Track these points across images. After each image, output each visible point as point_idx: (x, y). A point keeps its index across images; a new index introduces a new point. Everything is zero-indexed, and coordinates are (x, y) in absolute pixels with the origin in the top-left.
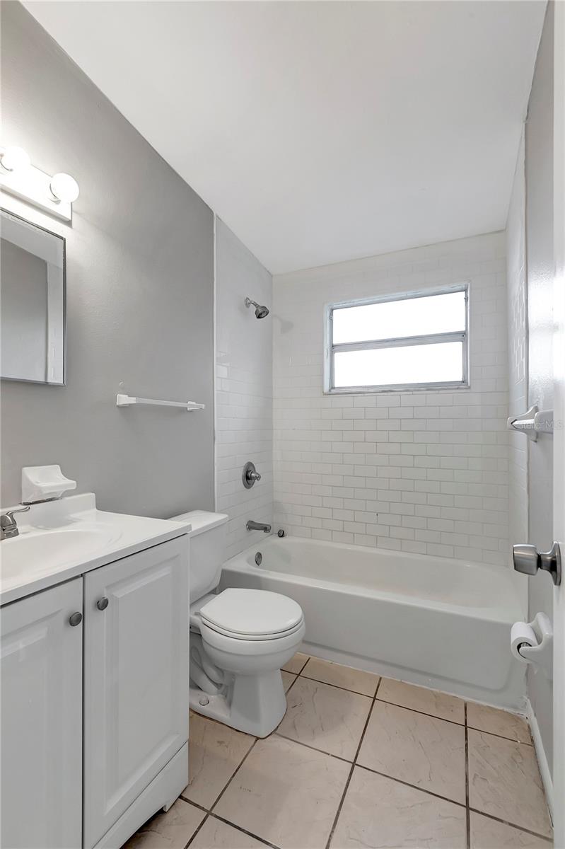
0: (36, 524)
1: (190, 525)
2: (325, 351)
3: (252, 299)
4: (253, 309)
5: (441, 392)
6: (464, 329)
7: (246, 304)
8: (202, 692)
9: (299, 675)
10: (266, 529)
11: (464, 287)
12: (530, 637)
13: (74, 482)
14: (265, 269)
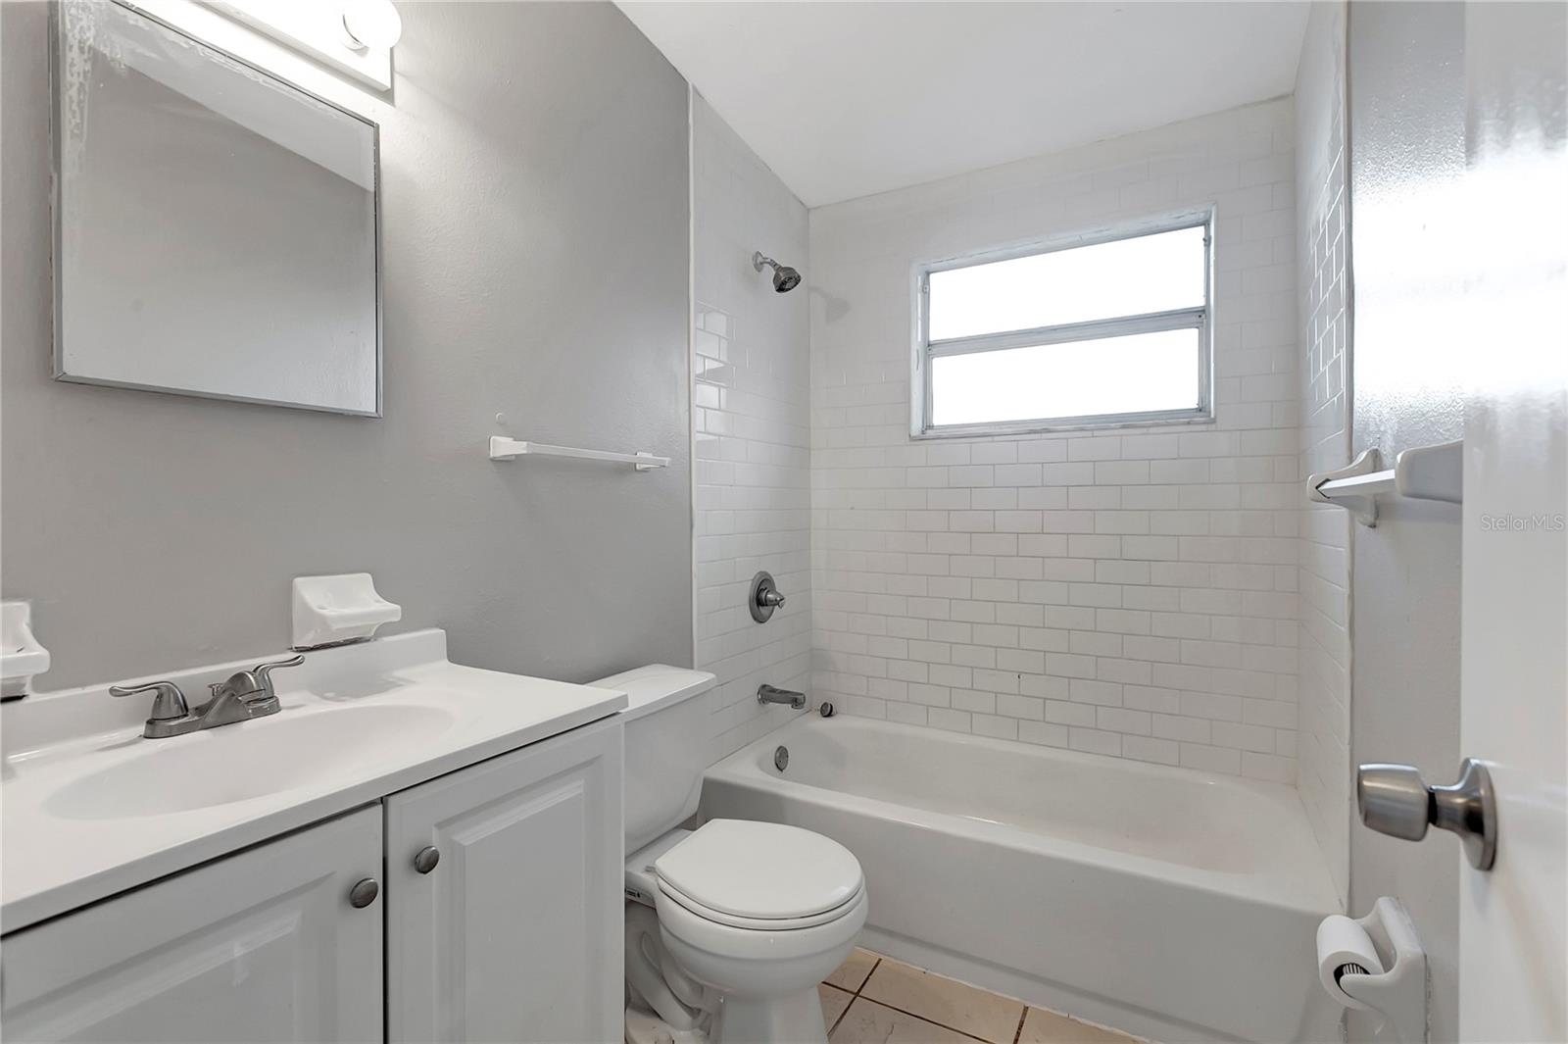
0: (323, 689)
1: (626, 696)
2: (914, 355)
3: (769, 253)
4: (769, 273)
5: (1152, 430)
6: (1200, 302)
7: (756, 266)
8: (662, 1022)
9: (857, 994)
10: (796, 701)
11: (1202, 215)
12: (1364, 952)
13: (398, 607)
14: (794, 196)
